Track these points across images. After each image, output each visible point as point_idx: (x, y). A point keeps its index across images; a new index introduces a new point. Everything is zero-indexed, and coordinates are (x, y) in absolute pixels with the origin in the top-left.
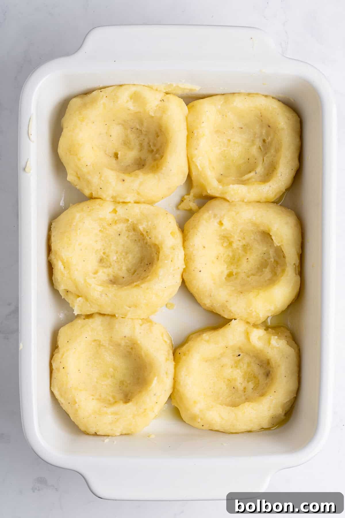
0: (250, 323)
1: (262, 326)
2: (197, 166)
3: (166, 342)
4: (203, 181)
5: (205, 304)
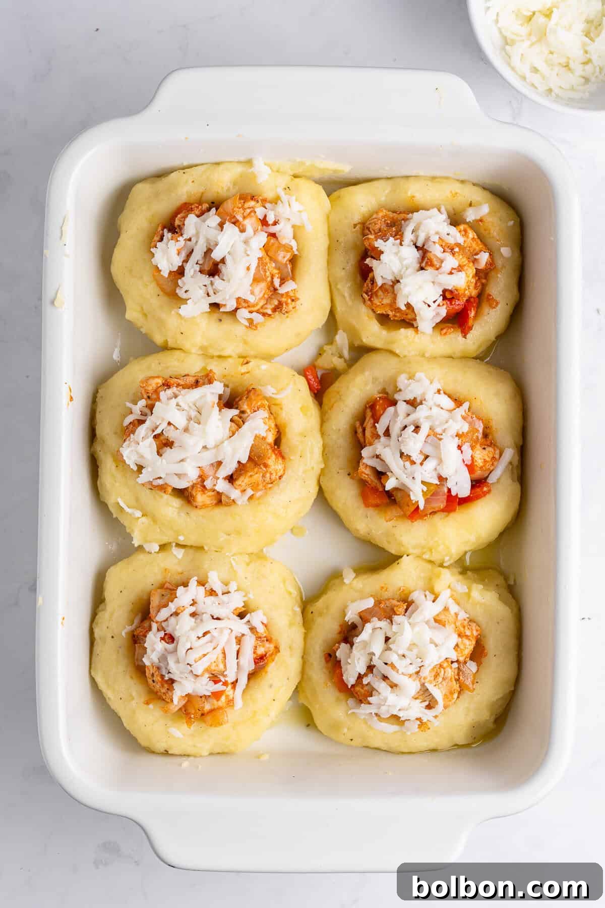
0: (435, 562)
1: (455, 567)
2: (344, 296)
3: (290, 593)
4: (354, 322)
5: (357, 530)
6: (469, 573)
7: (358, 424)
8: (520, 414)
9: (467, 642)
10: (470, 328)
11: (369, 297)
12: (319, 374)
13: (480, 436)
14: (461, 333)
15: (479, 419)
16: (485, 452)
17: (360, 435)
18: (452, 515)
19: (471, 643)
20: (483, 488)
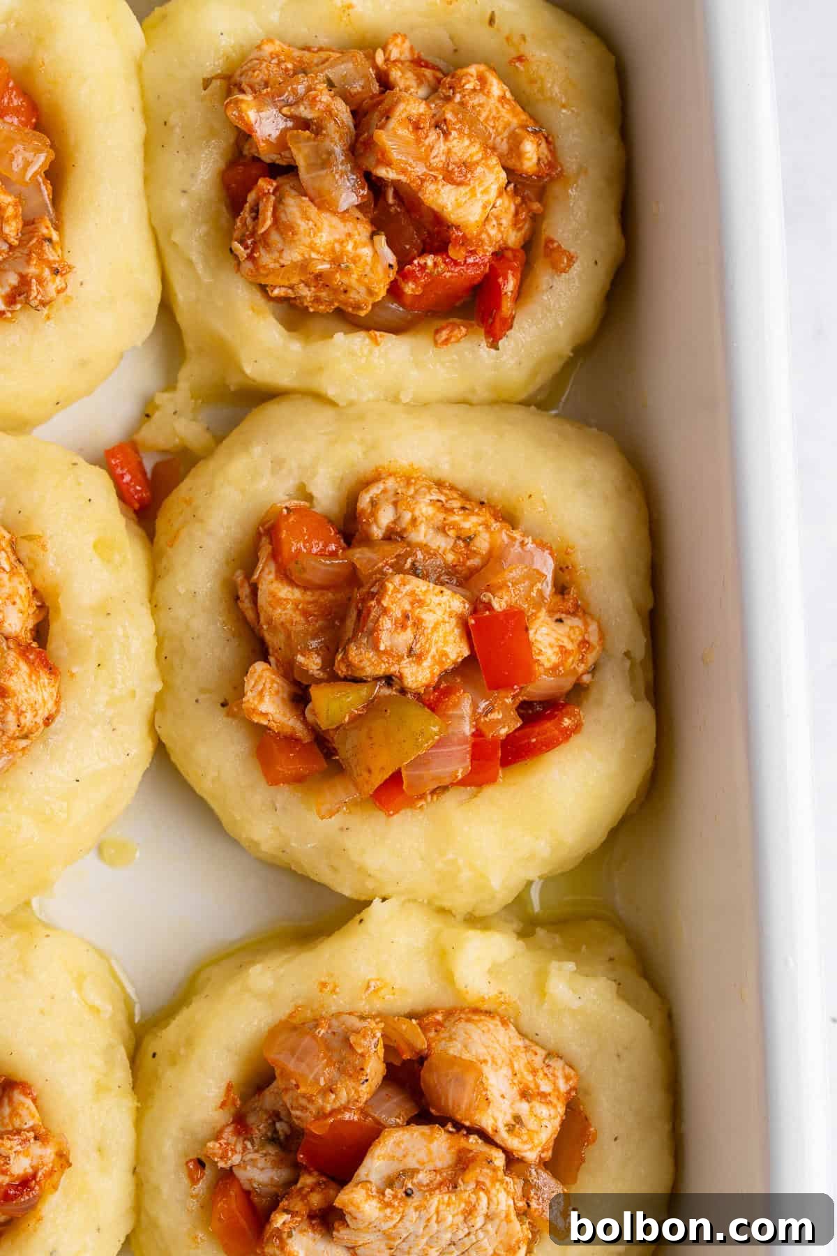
0: (454, 912)
1: (506, 921)
2: (190, 263)
3: (95, 1010)
4: (219, 326)
5: (257, 844)
6: (541, 932)
7: (239, 577)
8: (644, 532)
9: (544, 1111)
10: (508, 324)
11: (249, 251)
12: (149, 465)
13: (548, 590)
14: (486, 338)
15: (542, 545)
16: (562, 630)
17: (246, 604)
18: (489, 791)
19: (553, 1112)
20: (561, 720)
